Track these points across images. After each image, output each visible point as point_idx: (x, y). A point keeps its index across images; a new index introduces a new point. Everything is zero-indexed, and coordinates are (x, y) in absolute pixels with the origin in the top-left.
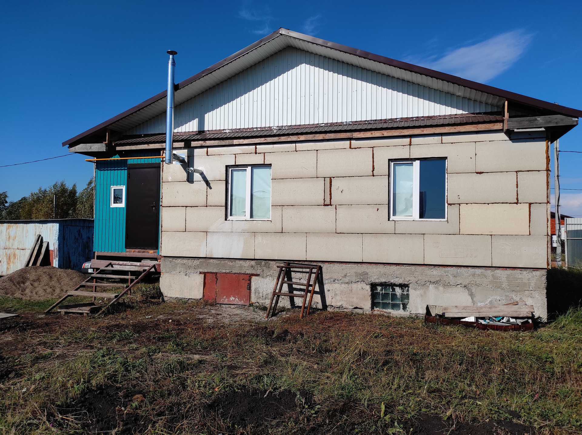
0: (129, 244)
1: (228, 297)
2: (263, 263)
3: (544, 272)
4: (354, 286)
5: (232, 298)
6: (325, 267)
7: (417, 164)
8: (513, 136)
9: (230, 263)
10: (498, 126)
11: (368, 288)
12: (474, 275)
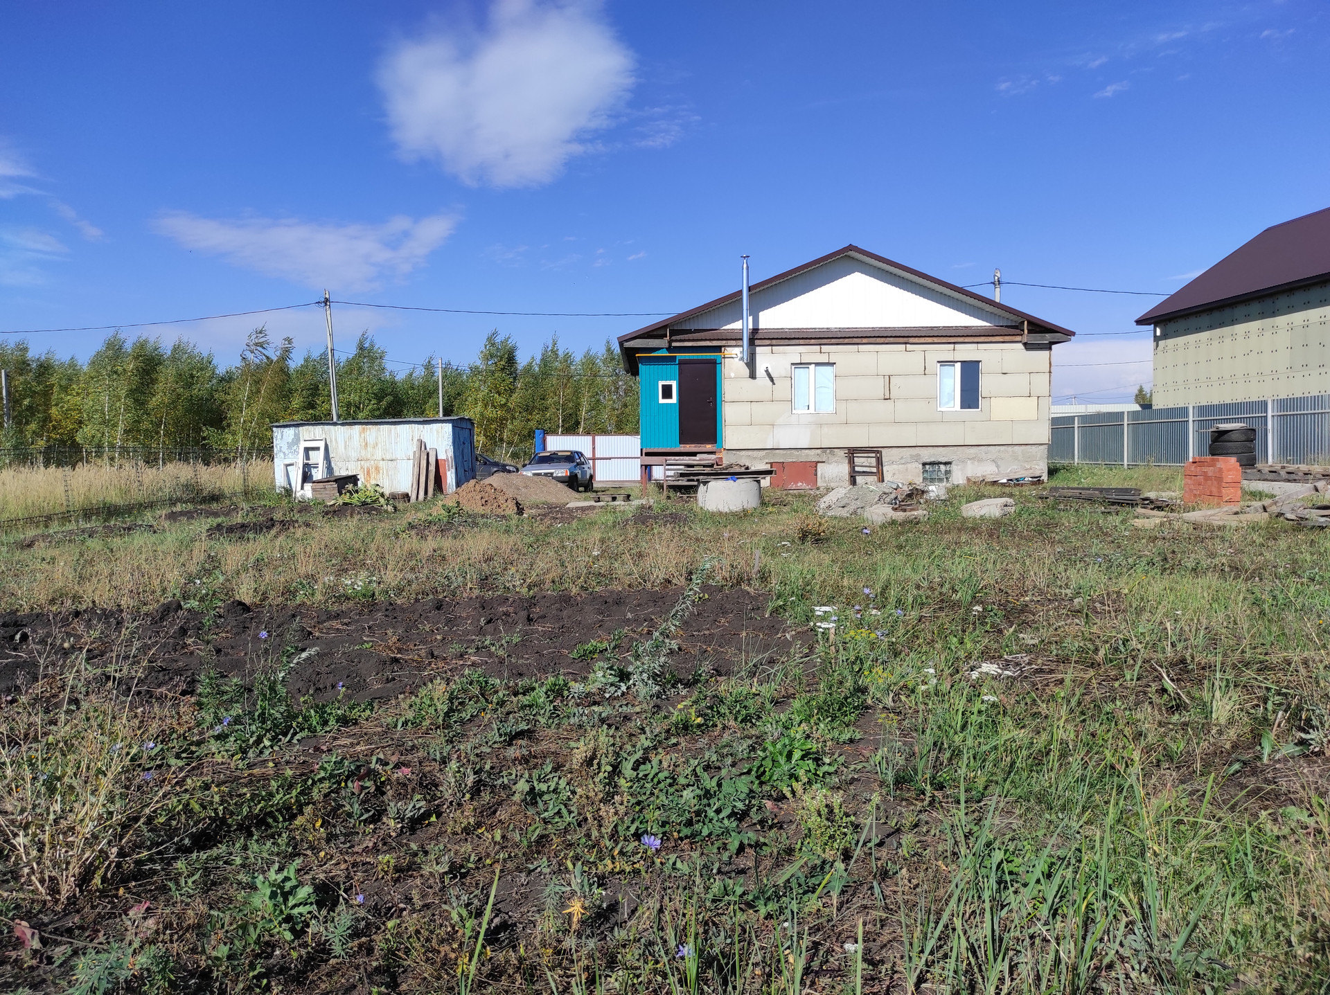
0: (682, 441)
1: (796, 483)
2: (828, 451)
3: (1046, 446)
4: (909, 466)
5: (800, 484)
6: (884, 451)
7: (958, 365)
8: (1028, 346)
9: (795, 452)
10: (1018, 338)
11: (921, 466)
12: (999, 451)
